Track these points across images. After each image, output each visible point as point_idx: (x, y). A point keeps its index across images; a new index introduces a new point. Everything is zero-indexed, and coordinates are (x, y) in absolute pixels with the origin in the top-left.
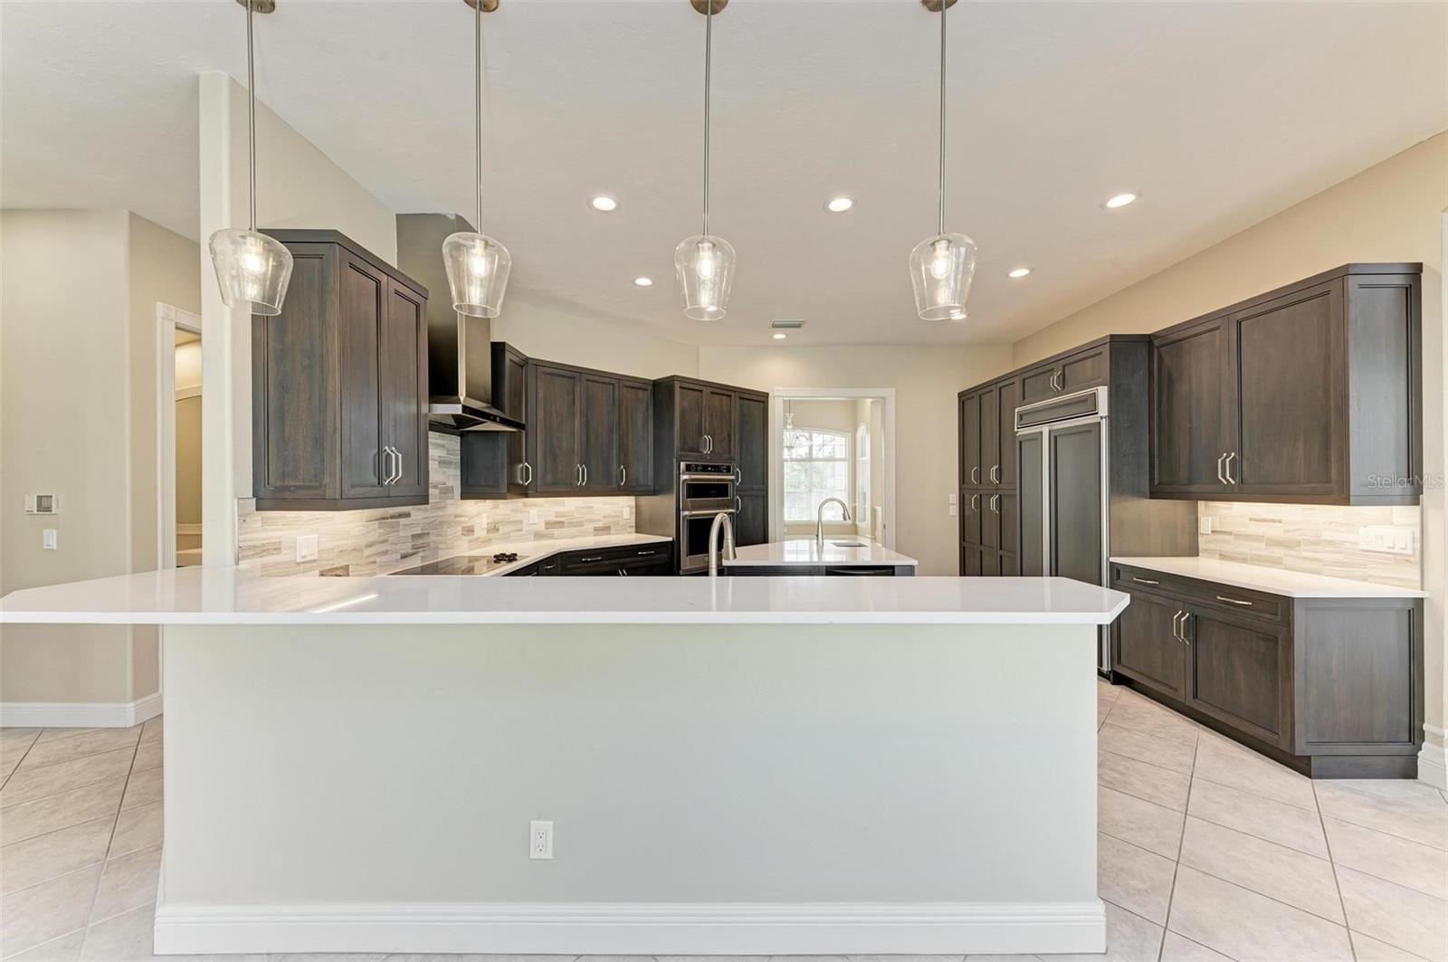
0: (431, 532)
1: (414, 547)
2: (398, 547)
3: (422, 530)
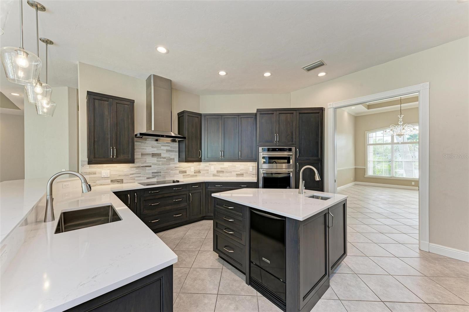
0: (162, 172)
1: (152, 176)
2: (145, 175)
3: (157, 171)
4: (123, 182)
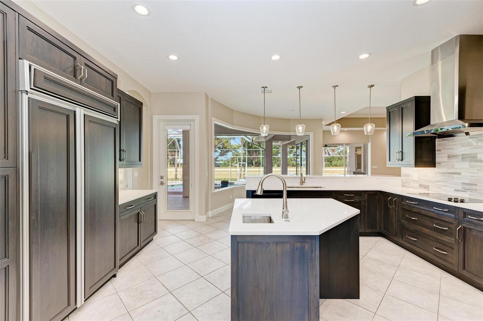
0: (478, 184)
1: (463, 188)
2: (452, 185)
3: (471, 181)
4: (429, 189)
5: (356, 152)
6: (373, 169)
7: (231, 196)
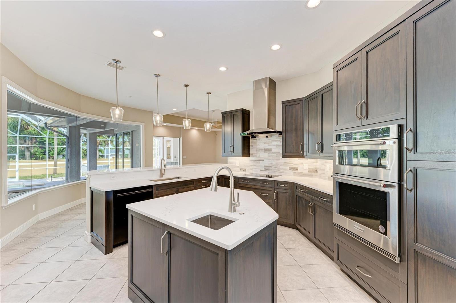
4: (246, 171)
5: (166, 145)
6: (184, 159)
7: (34, 206)
